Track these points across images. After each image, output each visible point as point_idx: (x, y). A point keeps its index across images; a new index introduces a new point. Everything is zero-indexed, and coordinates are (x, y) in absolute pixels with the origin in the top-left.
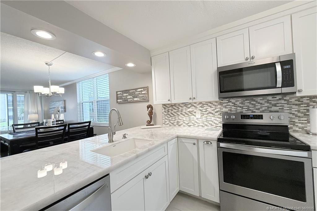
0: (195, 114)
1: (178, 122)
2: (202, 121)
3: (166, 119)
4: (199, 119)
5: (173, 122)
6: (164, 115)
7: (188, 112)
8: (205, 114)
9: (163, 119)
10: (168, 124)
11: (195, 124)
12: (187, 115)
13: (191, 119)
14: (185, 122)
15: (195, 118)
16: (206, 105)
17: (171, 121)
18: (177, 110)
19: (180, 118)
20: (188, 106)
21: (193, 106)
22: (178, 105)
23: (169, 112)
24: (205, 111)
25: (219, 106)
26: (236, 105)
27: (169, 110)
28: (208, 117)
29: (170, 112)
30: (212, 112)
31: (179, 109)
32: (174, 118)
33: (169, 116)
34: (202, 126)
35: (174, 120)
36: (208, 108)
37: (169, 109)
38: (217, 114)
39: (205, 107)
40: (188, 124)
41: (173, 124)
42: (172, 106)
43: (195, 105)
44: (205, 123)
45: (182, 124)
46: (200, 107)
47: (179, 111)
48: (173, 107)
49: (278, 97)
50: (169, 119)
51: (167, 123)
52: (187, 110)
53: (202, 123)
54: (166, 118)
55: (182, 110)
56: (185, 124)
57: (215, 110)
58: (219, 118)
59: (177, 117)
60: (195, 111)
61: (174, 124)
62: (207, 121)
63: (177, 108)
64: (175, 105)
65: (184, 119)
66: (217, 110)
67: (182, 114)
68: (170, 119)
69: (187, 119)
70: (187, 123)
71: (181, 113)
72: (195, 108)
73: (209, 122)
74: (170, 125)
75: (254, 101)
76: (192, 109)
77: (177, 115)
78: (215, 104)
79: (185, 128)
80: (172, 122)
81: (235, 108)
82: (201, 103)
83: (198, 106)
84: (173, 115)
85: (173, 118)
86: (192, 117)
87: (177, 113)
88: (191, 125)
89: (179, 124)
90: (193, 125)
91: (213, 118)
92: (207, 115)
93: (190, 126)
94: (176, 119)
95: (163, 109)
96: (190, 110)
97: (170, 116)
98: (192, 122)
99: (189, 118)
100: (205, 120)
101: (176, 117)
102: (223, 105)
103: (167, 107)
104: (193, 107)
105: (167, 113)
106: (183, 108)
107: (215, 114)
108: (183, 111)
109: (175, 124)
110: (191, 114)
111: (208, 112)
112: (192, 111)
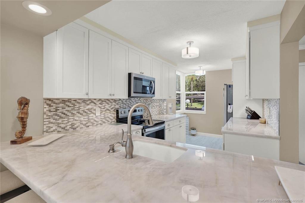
0: (94, 112)
1: (72, 125)
2: (101, 119)
3: (52, 123)
4: (98, 117)
5: (65, 126)
6: (48, 117)
7: (87, 109)
8: (103, 111)
9: (44, 123)
10: (54, 131)
11: (94, 122)
12: (86, 114)
13: (90, 118)
14: (82, 122)
15: (94, 116)
16: (105, 102)
17: (60, 125)
18: (73, 108)
19: (75, 118)
20: (87, 103)
21: (92, 102)
22: (74, 101)
23: (58, 111)
24: (103, 108)
25: (114, 103)
26: (123, 103)
27: (58, 109)
28: (105, 114)
29: (61, 111)
30: (109, 109)
31: (76, 106)
32: (67, 119)
33: (56, 117)
34: (101, 124)
35: (67, 122)
36: (106, 105)
37: (58, 106)
38: (112, 110)
39: (103, 103)
40: (87, 125)
41: (64, 128)
42: (63, 102)
43: (94, 101)
44: (103, 120)
45: (77, 127)
46: (99, 104)
47: (75, 109)
48: (66, 103)
49: (139, 98)
50: (58, 122)
51: (54, 128)
52: (86, 107)
53: (101, 121)
54: (51, 121)
55: (79, 108)
56: (82, 126)
57: (111, 107)
58: (114, 114)
59: (72, 117)
60: (95, 108)
61: (66, 128)
62: (105, 118)
63: (73, 105)
64: (70, 101)
65: (82, 119)
66: (113, 106)
67: (79, 113)
68: (60, 121)
69: (85, 118)
70: (86, 123)
71: (78, 111)
72: (95, 105)
73: (107, 119)
74: (58, 132)
75: (131, 100)
76: (91, 106)
77: (72, 115)
78: (112, 101)
79: (82, 131)
80: (63, 126)
81: (123, 105)
82: (100, 100)
83: (98, 103)
84: (65, 116)
85: (64, 120)
86: (92, 115)
87: (72, 112)
88: (90, 125)
89: (73, 127)
90: (91, 125)
91: (110, 114)
92: (105, 112)
93: (88, 126)
94: (70, 120)
95: (46, 106)
96: (89, 107)
97: (59, 118)
98: (91, 121)
99: (87, 117)
100: (103, 117)
101: (70, 118)
102: (117, 102)
103: (55, 103)
104: (92, 104)
105: (54, 113)
106: (81, 105)
107: (111, 111)
108: (81, 109)
109: (68, 128)
110: (90, 112)
111: (106, 109)
112: (91, 108)
